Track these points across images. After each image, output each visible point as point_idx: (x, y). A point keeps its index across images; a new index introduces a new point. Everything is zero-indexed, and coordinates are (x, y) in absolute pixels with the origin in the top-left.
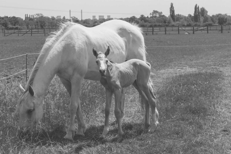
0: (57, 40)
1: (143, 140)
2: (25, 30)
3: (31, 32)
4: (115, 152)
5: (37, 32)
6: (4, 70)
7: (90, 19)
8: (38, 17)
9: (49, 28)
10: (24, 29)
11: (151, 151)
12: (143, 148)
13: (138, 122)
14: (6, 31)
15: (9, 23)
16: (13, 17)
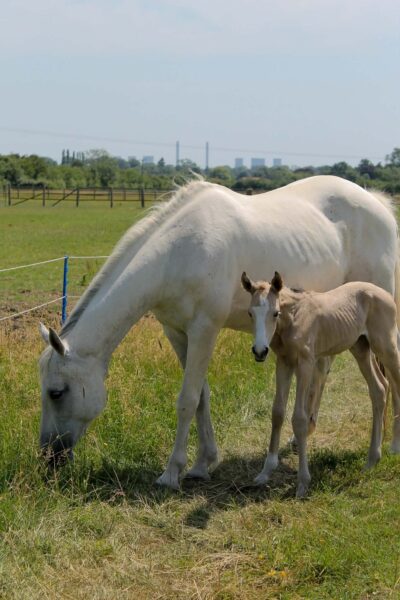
0: (159, 223)
1: (363, 498)
2: (61, 192)
3: (75, 197)
4: (291, 525)
5: (92, 197)
6: (6, 295)
7: (227, 167)
8: (96, 157)
9: (123, 189)
10: (60, 189)
11: (387, 527)
12: (365, 519)
13: (352, 448)
14: (14, 192)
15: (22, 171)
16: (32, 156)
